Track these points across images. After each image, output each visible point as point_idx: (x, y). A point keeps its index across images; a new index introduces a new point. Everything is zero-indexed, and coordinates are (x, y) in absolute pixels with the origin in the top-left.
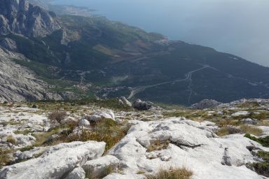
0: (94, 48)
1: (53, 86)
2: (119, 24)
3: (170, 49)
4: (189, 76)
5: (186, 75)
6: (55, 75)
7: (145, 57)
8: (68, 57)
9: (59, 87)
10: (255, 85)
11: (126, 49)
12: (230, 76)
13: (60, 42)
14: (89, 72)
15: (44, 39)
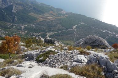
0: (29, 14)
1: (7, 32)
2: (42, 4)
3: (66, 15)
4: (74, 27)
5: (73, 27)
6: (9, 27)
7: (54, 19)
8: (16, 18)
9: (10, 33)
10: (104, 31)
11: (45, 15)
12: (93, 27)
13: (12, 11)
14: (26, 25)
15: (3, 9)
